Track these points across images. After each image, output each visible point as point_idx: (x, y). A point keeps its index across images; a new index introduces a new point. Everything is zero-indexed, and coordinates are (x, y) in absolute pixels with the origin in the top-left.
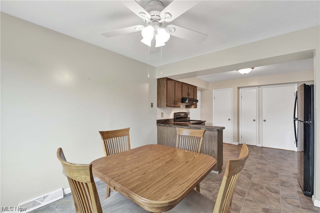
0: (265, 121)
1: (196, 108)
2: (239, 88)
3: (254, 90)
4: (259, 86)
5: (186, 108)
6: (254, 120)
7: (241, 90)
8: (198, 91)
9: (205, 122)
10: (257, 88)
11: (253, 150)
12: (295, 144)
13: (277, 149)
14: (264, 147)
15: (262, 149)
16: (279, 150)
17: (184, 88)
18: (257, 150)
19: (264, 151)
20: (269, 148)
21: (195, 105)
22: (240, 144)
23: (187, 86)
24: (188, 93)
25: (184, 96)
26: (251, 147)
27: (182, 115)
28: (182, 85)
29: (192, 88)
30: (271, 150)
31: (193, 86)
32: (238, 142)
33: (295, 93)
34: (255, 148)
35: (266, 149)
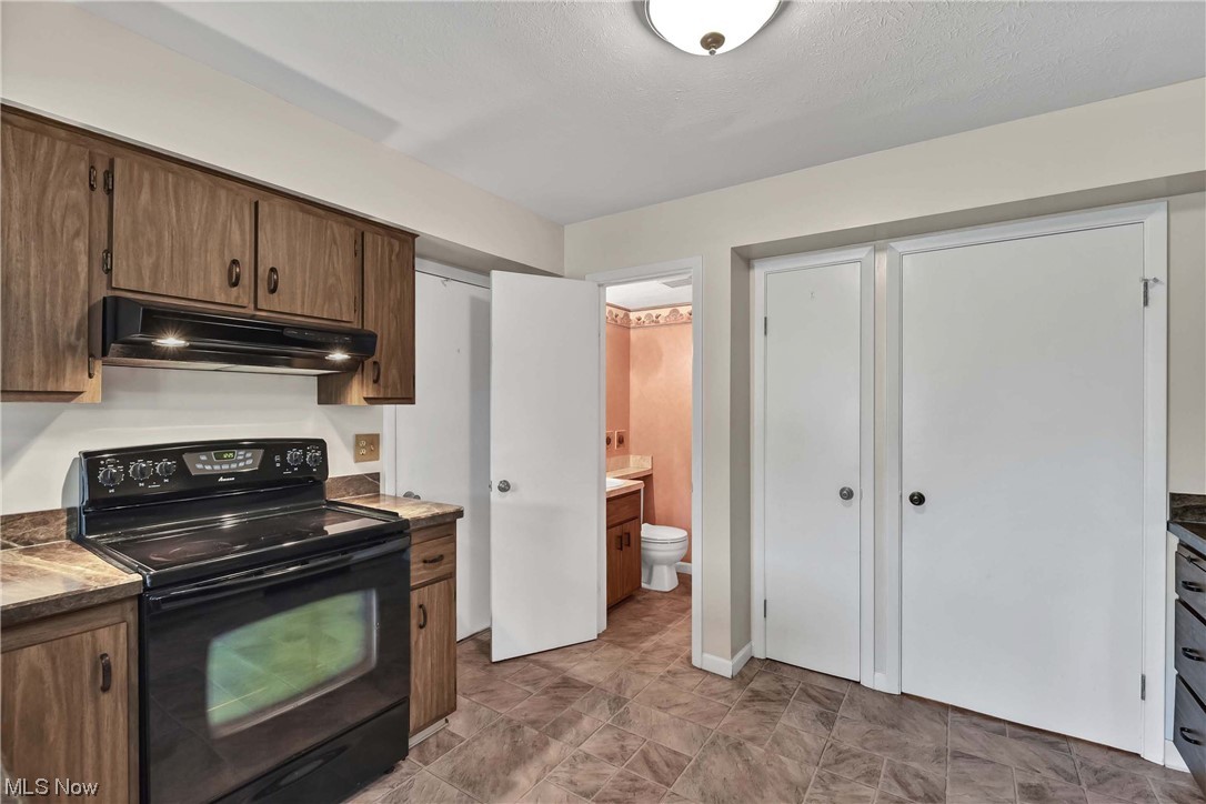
0: (918, 499)
1: (410, 400)
2: (744, 259)
3: (847, 269)
4: (879, 237)
5: (320, 400)
6: (847, 494)
7: (758, 274)
9: (458, 521)
10: (863, 251)
11: (824, 766)
12: (1143, 698)
13: (1007, 727)
14: (912, 702)
15: (893, 726)
16: (1020, 738)
17: (145, 196)
18: (854, 756)
19: (908, 778)
20: (946, 707)
21: (376, 381)
22: (752, 657)
23: (222, 194)
24: (247, 260)
25: (154, 284)
26: (819, 703)
27: (225, 467)
28: (106, 167)
29: (335, 225)
30: (963, 756)
31: (341, 219)
32: (732, 657)
33: (1146, 285)
34: (844, 727)
35: (924, 737)
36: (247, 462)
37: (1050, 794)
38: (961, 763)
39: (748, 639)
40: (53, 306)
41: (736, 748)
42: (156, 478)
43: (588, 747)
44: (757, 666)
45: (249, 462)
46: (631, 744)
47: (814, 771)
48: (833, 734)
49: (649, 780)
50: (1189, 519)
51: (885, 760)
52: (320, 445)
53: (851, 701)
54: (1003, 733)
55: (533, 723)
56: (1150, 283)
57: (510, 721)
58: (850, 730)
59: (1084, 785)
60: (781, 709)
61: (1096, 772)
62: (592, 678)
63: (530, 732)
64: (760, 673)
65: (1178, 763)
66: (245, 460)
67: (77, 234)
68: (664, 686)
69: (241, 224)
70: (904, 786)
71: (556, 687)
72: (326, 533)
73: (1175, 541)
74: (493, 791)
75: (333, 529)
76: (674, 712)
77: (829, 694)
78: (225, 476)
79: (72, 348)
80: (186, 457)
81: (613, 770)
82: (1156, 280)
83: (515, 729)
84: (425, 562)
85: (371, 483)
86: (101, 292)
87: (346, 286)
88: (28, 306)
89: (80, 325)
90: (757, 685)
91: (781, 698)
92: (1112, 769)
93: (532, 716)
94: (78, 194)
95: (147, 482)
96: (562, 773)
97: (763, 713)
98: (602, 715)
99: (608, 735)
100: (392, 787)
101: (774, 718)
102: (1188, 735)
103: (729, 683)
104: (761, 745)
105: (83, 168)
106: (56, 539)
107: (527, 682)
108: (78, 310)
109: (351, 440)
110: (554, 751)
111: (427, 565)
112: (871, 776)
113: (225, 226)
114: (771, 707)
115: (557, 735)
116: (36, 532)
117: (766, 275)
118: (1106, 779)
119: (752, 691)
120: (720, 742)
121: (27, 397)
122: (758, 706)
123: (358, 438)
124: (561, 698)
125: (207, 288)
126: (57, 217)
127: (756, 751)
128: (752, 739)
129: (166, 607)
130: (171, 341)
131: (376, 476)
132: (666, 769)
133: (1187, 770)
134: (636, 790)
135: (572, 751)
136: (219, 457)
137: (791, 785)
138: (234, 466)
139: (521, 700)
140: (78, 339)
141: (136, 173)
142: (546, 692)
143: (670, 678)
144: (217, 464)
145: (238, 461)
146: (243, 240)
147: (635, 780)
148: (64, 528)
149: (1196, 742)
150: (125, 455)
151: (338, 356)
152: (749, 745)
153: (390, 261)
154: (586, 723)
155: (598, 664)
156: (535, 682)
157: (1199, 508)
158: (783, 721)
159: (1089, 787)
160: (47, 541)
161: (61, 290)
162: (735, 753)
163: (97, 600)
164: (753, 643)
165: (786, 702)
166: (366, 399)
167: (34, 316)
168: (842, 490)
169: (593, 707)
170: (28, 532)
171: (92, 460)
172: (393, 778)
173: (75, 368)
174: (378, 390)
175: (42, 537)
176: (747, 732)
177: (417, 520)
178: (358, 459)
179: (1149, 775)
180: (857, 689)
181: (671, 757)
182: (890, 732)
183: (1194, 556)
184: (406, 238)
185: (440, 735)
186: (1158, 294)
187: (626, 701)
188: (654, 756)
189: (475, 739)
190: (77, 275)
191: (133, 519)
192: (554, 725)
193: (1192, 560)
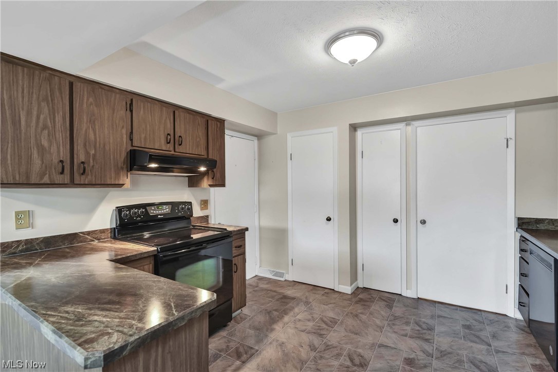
0: (423, 222)
1: (223, 185)
2: (354, 128)
3: (395, 133)
4: (407, 120)
5: (189, 186)
7: (359, 133)
8: (227, 132)
9: (246, 232)
10: (401, 126)
11: (390, 321)
12: (507, 293)
13: (459, 308)
14: (422, 301)
15: (415, 308)
16: (463, 311)
17: (142, 112)
18: (401, 318)
19: (421, 324)
20: (435, 302)
21: (213, 178)
22: (358, 287)
23: (164, 108)
24: (172, 134)
25: (145, 144)
26: (386, 302)
27: (160, 212)
28: (130, 102)
29: (199, 119)
30: (441, 317)
31: (200, 115)
32: (351, 285)
33: (507, 140)
34: (396, 309)
35: (427, 311)
36: (166, 210)
37: (473, 327)
38: (441, 319)
39: (356, 280)
40: (117, 154)
41: (356, 316)
42: (139, 216)
43: (299, 317)
44: (360, 290)
45: (167, 210)
46: (315, 316)
47: (386, 323)
48: (392, 311)
49: (324, 326)
50: (524, 227)
51: (412, 319)
52: (190, 203)
53: (399, 301)
54: (457, 310)
55: (276, 310)
56: (509, 139)
57: (266, 310)
58: (398, 310)
59: (486, 325)
60: (371, 304)
61: (490, 321)
62: (295, 295)
63: (275, 313)
64: (362, 292)
65: (519, 316)
66: (166, 209)
67: (123, 127)
68: (324, 297)
69: (170, 120)
70: (420, 326)
71: (282, 298)
72: (192, 238)
73: (518, 235)
74: (267, 331)
75: (195, 236)
76: (330, 306)
77: (390, 299)
78: (160, 215)
79: (122, 168)
80: (147, 208)
81: (311, 324)
82: (511, 139)
83: (269, 313)
84: (236, 247)
85: (206, 218)
86: (130, 148)
87: (203, 142)
88: (110, 154)
89: (124, 160)
90: (361, 296)
91: (372, 300)
92: (496, 319)
93: (274, 308)
94: (123, 112)
95: (137, 217)
96: (292, 325)
97: (365, 305)
98: (302, 307)
99: (306, 313)
100: (228, 331)
101: (369, 307)
102: (522, 304)
103: (350, 296)
104: (365, 315)
105: (124, 103)
106: (107, 238)
107: (269, 297)
108: (124, 155)
109: (199, 202)
110: (286, 319)
111: (237, 248)
112: (407, 323)
113: (165, 120)
114: (368, 304)
115: (286, 314)
116: (101, 236)
117: (362, 134)
118: (493, 323)
119: (360, 298)
120: (350, 314)
121: (110, 186)
122: (363, 303)
123: (202, 201)
124: (284, 302)
125: (159, 145)
126: (117, 122)
127: (364, 317)
128: (362, 313)
129: (165, 259)
130: (153, 165)
131: (207, 216)
132: (331, 323)
133: (522, 319)
134: (320, 329)
135: (293, 319)
136: (158, 208)
137: (378, 326)
138: (163, 211)
139: (269, 303)
140: (124, 165)
141: (139, 104)
142: (277, 300)
143: (326, 295)
144: (157, 210)
145: (164, 210)
146: (171, 126)
147: (320, 326)
148: (109, 234)
149: (524, 306)
150: (130, 208)
151: (203, 169)
152: (361, 315)
153: (217, 131)
154: (296, 310)
155: (296, 291)
156: (273, 297)
157: (528, 222)
158: (373, 307)
159: (487, 325)
160: (104, 239)
161: (119, 148)
162: (356, 318)
163: (146, 255)
164: (358, 281)
165: (373, 302)
166: (209, 185)
167: (112, 157)
168: (394, 219)
169: (298, 304)
170: (98, 235)
171: (120, 210)
172: (227, 328)
173: (123, 175)
174: (213, 182)
175: (103, 237)
176: (359, 311)
177: (234, 231)
178: (202, 209)
179: (510, 321)
180: (400, 297)
181: (332, 319)
182: (414, 310)
183: (524, 239)
184: (221, 122)
185: (241, 315)
186: (512, 143)
187: (310, 302)
188: (325, 319)
189: (255, 316)
190: (123, 143)
191: (131, 231)
192: (284, 310)
193: (523, 241)
